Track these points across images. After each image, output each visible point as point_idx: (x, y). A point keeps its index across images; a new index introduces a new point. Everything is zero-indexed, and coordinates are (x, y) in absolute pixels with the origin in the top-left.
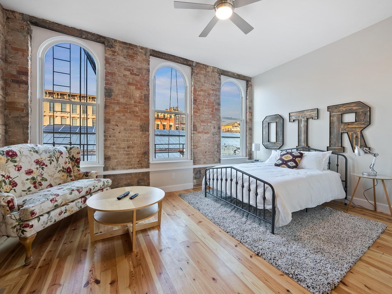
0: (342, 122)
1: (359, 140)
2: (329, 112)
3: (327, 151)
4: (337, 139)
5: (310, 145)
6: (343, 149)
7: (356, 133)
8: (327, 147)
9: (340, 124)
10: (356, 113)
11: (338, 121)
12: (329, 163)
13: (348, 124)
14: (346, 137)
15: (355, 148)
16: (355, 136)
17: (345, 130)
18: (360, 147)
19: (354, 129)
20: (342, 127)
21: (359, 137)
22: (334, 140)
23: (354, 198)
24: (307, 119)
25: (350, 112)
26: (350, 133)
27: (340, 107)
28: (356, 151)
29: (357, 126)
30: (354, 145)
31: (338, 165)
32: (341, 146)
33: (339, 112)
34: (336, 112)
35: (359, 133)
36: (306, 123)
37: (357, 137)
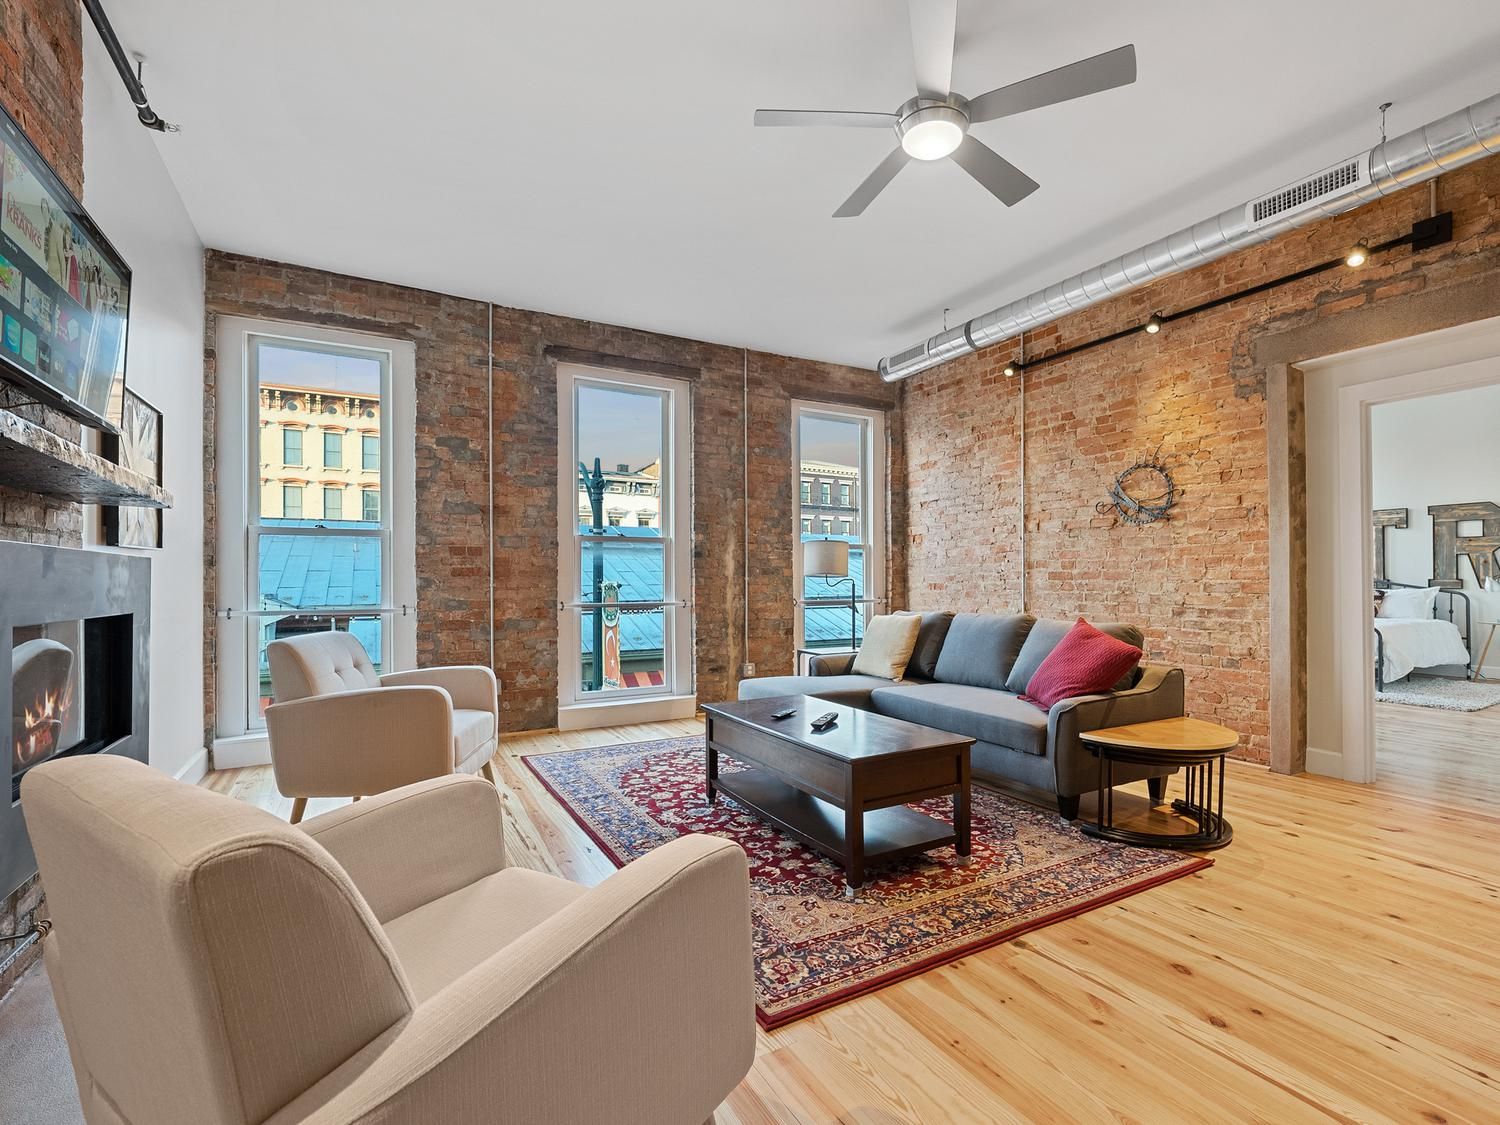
0: (1457, 537)
1: (1491, 567)
2: (1431, 517)
3: (1429, 586)
4: (1449, 566)
5: (1391, 576)
6: (1461, 583)
7: (1484, 555)
8: (1429, 580)
9: (1455, 539)
10: (1484, 521)
11: (1450, 534)
12: (1435, 609)
13: (1470, 539)
14: (1465, 562)
15: (1484, 581)
16: (1482, 560)
17: (1464, 549)
18: (1494, 578)
19: (1481, 549)
20: (1458, 544)
21: (1490, 562)
22: (1441, 569)
23: (1483, 667)
24: (1384, 527)
25: (1474, 518)
26: (1473, 556)
27: (1453, 509)
28: (1487, 585)
29: (1486, 544)
30: (1482, 577)
31: (1451, 612)
32: (1457, 578)
33: (1452, 517)
34: (1446, 518)
35: (1490, 556)
36: (1381, 536)
37: (1485, 562)
